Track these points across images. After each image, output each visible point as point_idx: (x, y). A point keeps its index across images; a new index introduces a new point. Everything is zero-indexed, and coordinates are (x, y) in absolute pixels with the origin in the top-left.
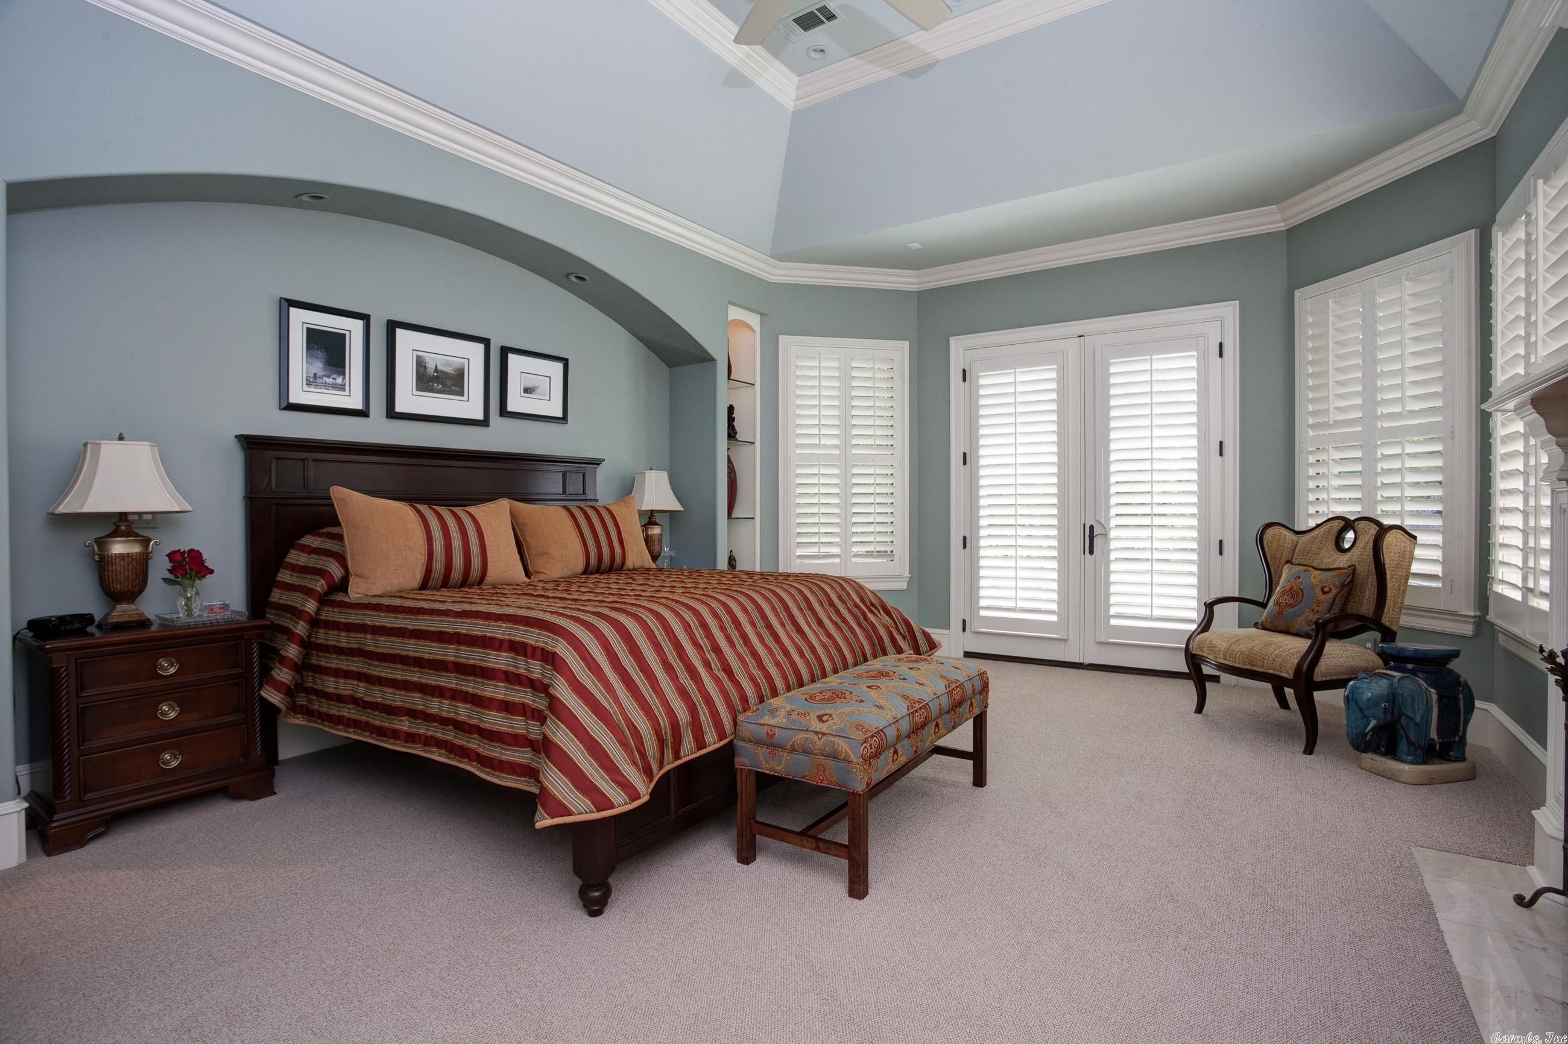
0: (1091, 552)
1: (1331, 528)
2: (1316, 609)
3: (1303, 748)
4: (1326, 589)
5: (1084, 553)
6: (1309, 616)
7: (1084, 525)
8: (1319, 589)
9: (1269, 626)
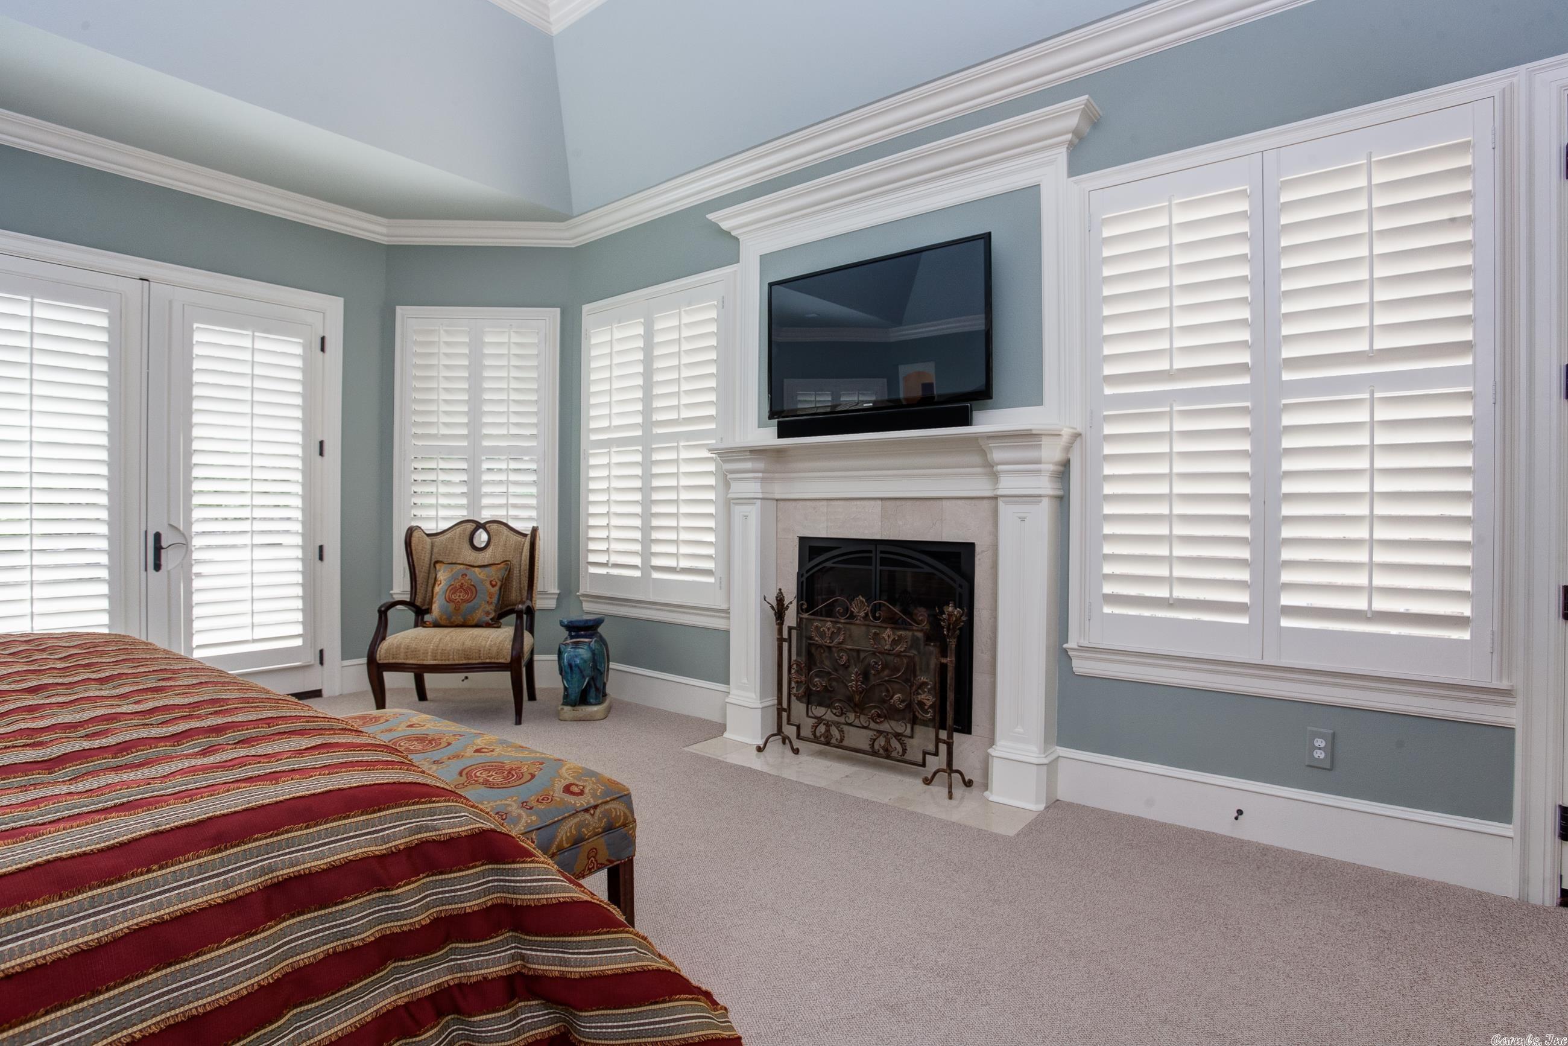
0: (157, 567)
1: (465, 530)
2: (490, 601)
3: (514, 721)
4: (494, 583)
5: (146, 570)
6: (485, 608)
7: (146, 532)
8: (488, 582)
9: (443, 623)
